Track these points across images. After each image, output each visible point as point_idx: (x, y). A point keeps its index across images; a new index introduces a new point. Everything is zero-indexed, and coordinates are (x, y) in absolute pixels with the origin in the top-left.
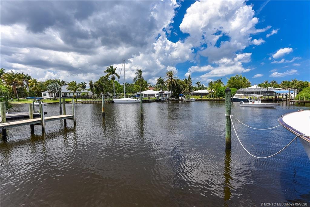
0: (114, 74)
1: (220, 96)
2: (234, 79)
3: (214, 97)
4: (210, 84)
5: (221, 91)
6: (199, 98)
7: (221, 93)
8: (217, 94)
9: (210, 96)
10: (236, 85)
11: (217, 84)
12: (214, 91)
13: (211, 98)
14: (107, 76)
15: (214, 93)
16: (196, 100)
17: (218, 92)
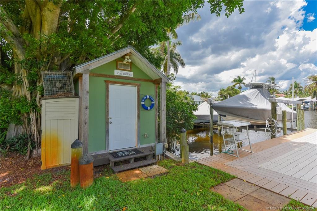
0: (241, 84)
14: (234, 86)
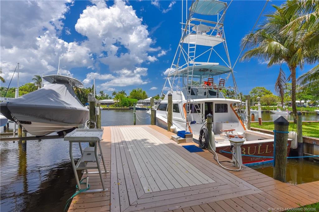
1: (125, 106)
2: (135, 91)
3: (120, 106)
4: (114, 93)
5: (125, 101)
6: (105, 107)
7: (125, 103)
8: (122, 104)
9: (116, 105)
10: (137, 97)
11: (121, 94)
12: (119, 101)
13: (116, 107)
15: (119, 103)
16: (103, 109)
17: (123, 102)
